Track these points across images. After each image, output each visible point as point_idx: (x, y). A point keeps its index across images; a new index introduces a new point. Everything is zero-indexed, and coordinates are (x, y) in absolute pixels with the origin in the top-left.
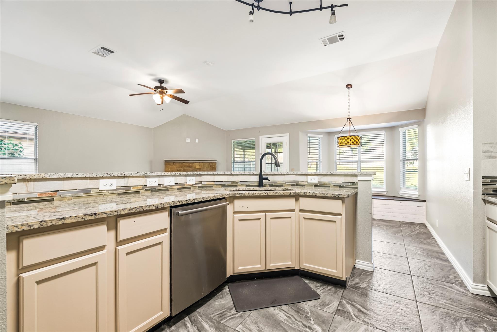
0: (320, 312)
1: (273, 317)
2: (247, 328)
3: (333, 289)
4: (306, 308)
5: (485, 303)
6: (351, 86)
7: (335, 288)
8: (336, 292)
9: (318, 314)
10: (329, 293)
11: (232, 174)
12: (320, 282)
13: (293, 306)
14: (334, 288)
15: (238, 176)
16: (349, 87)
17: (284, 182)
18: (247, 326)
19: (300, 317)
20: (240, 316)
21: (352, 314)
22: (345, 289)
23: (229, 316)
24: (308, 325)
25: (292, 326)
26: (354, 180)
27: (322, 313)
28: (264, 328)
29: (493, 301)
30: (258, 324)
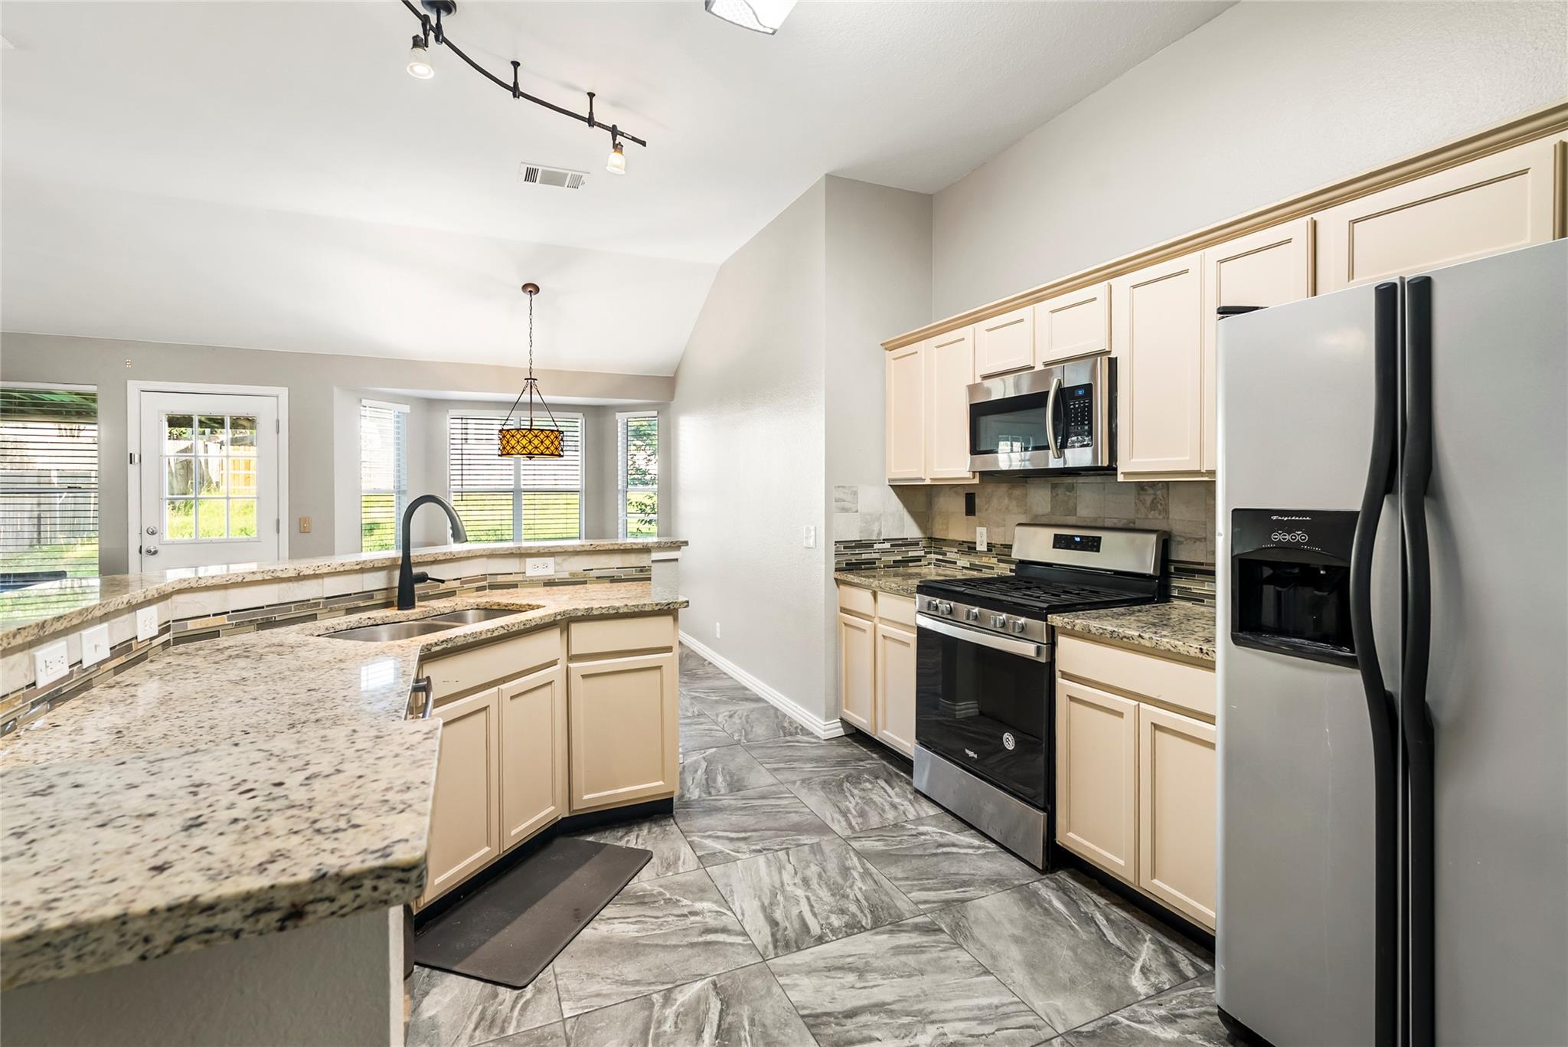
0: (678, 878)
1: (611, 943)
2: (586, 998)
3: (656, 829)
4: (649, 888)
5: (846, 747)
6: (537, 289)
7: (655, 823)
8: (665, 830)
9: (678, 884)
10: (656, 838)
11: (301, 574)
12: (618, 828)
13: (621, 899)
14: (653, 825)
15: (320, 581)
16: (531, 292)
17: (459, 581)
18: (581, 993)
19: (659, 908)
20: (539, 991)
21: (728, 851)
22: (673, 817)
23: (508, 1010)
24: (685, 911)
25: (663, 931)
26: (643, 560)
27: (684, 878)
28: (620, 972)
29: (850, 740)
30: (599, 975)
